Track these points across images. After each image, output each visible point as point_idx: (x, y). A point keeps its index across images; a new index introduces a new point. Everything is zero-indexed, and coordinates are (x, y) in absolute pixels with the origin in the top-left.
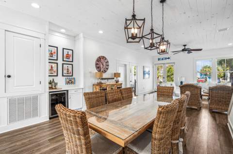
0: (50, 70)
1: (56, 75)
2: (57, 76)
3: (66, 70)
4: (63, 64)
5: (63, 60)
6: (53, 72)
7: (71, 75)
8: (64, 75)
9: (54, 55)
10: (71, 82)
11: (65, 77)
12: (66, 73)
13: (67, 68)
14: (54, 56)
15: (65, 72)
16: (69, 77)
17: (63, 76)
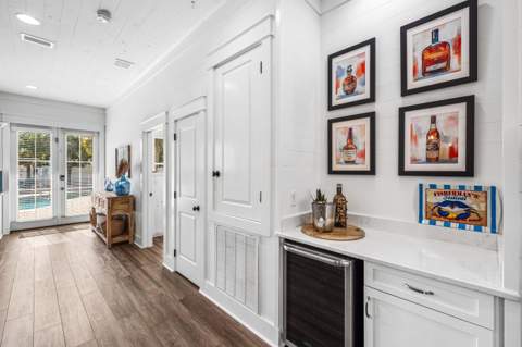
0: (346, 148)
1: (367, 167)
2: (372, 172)
3: (422, 142)
4: (402, 110)
5: (405, 92)
6: (353, 157)
7: (460, 165)
8: (409, 166)
9: (360, 78)
10: (457, 210)
12: (422, 154)
13: (426, 126)
14: (359, 88)
15: (417, 150)
16: (440, 182)
17: (402, 172)
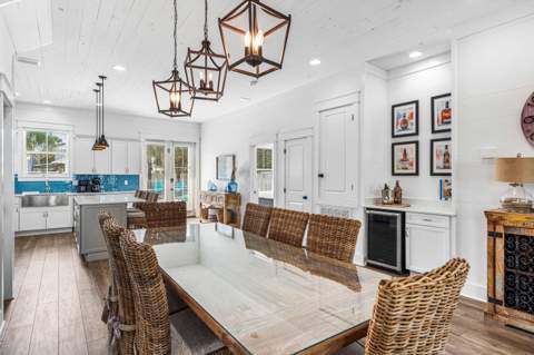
0: (402, 160)
1: (414, 171)
2: (417, 174)
3: (442, 158)
4: (432, 141)
5: (433, 132)
6: (407, 166)
8: (435, 171)
9: (410, 121)
11: (439, 178)
12: (442, 164)
13: (444, 150)
14: (409, 127)
15: (439, 162)
17: (432, 174)
